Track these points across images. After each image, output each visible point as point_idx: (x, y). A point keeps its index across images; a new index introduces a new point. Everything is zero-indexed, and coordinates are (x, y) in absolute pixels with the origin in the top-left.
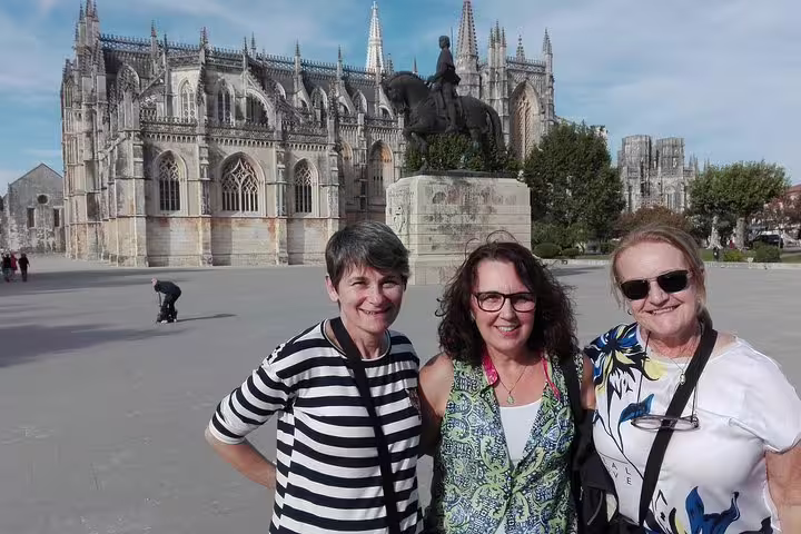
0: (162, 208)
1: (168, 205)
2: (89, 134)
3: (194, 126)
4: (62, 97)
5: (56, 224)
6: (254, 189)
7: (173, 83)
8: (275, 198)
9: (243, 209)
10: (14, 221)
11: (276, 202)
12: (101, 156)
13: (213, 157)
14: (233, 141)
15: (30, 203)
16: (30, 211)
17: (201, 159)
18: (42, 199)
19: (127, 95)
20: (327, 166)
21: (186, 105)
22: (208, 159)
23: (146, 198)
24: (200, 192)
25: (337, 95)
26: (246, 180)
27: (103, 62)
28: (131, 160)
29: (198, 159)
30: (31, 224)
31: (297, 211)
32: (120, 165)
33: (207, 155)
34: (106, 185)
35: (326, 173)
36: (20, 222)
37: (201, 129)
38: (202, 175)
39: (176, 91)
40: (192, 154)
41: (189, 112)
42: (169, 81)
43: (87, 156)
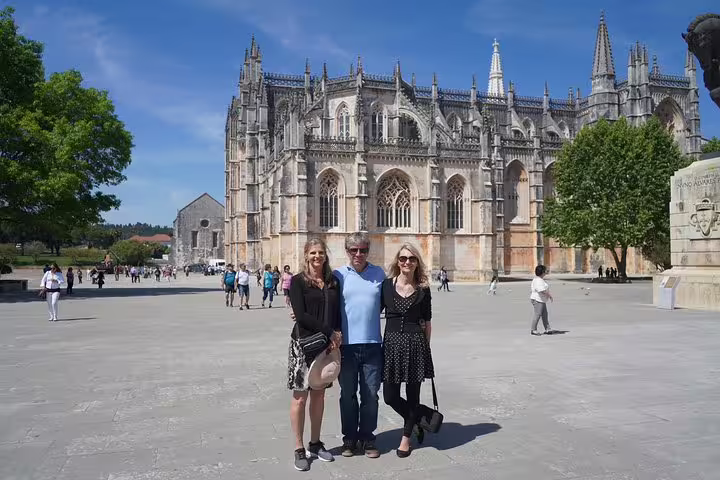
0: (321, 225)
1: (327, 222)
2: (251, 160)
3: (354, 144)
4: (227, 131)
5: (215, 245)
6: (407, 205)
7: (330, 107)
8: (429, 214)
9: (397, 226)
10: (181, 242)
11: (429, 218)
12: (261, 179)
13: (370, 174)
14: (389, 159)
15: (194, 226)
16: (195, 234)
17: (360, 175)
18: (205, 223)
19: (293, 117)
20: (480, 181)
21: (342, 128)
22: (366, 175)
23: (308, 215)
24: (357, 208)
25: (471, 119)
26: (400, 196)
27: (265, 95)
28: (295, 177)
29: (356, 176)
30: (194, 244)
31: (449, 227)
32: (285, 183)
33: (365, 172)
34: (267, 204)
35: (479, 188)
36: (185, 244)
37: (360, 147)
38: (360, 192)
39: (333, 114)
40: (350, 171)
41: (345, 133)
42: (327, 105)
43: (249, 180)
